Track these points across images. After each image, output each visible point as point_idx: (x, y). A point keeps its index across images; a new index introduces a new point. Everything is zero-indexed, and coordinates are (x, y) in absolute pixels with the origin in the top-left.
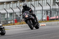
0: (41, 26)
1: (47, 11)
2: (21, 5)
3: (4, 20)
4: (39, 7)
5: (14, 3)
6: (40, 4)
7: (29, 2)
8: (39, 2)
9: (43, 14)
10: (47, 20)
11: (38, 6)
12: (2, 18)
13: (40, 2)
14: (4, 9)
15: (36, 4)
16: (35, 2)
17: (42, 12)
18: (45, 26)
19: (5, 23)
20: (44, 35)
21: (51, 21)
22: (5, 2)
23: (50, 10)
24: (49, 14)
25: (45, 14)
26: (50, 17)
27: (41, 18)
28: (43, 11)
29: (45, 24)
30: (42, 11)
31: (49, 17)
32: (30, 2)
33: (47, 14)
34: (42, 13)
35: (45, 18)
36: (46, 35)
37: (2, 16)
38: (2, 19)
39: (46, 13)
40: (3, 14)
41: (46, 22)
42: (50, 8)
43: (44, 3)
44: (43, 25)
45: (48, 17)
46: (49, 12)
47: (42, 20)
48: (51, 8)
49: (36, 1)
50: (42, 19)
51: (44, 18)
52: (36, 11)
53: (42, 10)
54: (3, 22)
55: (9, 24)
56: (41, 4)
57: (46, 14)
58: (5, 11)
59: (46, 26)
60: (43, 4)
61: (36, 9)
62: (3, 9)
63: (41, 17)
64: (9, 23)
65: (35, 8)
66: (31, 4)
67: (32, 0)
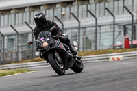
0: (111, 62)
1: (125, 26)
2: (63, 13)
3: (25, 49)
4: (105, 18)
5: (49, 9)
6: (108, 10)
7: (82, 5)
8: (107, 6)
9: (116, 33)
10: (125, 47)
11: (104, 14)
12: (20, 44)
13: (109, 5)
14: (26, 23)
15: (100, 10)
16: (98, 5)
17: (114, 29)
18: (121, 61)
19: (28, 57)
20: (118, 82)
21: (135, 50)
22: (26, 7)
23: (133, 24)
24: (130, 32)
25: (120, 34)
26: (132, 41)
27: (112, 43)
28: (116, 26)
29: (120, 57)
30: (112, 26)
31: (130, 39)
32: (85, 7)
33: (125, 34)
34: (114, 32)
35: (121, 41)
36: (121, 82)
37: (20, 39)
38: (22, 46)
39: (123, 30)
40: (22, 34)
41: (123, 51)
42: (131, 19)
43: (118, 8)
44: (116, 60)
45: (127, 41)
46: (130, 27)
47: (114, 47)
48: (135, 18)
49: (99, 2)
50: (114, 44)
51: (118, 43)
52: (100, 26)
53: (114, 24)
54: (22, 53)
55: (36, 59)
56: (110, 10)
57: (122, 33)
58: (27, 26)
59: (123, 61)
60: (116, 9)
61: (98, 22)
62: (22, 23)
63: (112, 40)
64: (37, 57)
65: (96, 19)
66: (88, 11)
67: (90, 2)
